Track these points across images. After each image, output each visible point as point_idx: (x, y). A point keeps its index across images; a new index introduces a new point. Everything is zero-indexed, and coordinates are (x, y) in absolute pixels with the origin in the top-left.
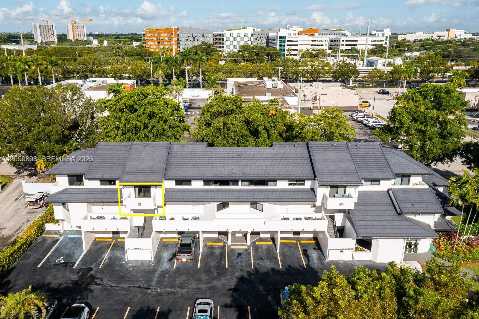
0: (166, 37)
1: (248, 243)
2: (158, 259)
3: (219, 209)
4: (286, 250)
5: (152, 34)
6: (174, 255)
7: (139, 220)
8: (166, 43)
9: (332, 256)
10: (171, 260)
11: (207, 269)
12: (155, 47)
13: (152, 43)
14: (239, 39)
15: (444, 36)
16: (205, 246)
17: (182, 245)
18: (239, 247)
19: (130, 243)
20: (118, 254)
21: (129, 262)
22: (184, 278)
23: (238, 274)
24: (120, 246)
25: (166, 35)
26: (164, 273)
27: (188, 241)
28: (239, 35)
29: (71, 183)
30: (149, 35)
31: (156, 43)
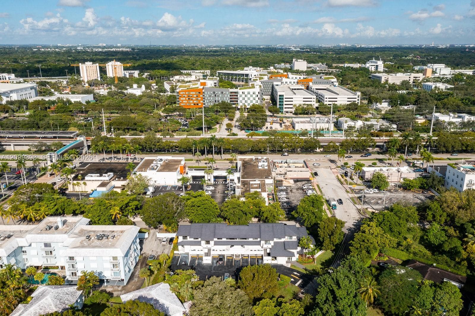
0: (194, 94)
1: (240, 258)
2: (213, 263)
3: (231, 247)
4: (252, 260)
5: (184, 93)
6: (218, 262)
7: (206, 251)
8: (194, 99)
9: (265, 262)
10: (216, 263)
11: (227, 266)
12: (186, 102)
13: (184, 99)
14: (249, 96)
15: (419, 77)
16: (227, 258)
17: (220, 259)
18: (237, 259)
19: (205, 258)
20: (200, 261)
21: (204, 264)
22: (221, 268)
23: (236, 267)
24: (201, 259)
25: (194, 93)
26: (215, 267)
27: (222, 257)
28: (249, 93)
29: (183, 239)
30: (181, 93)
31: (187, 99)
